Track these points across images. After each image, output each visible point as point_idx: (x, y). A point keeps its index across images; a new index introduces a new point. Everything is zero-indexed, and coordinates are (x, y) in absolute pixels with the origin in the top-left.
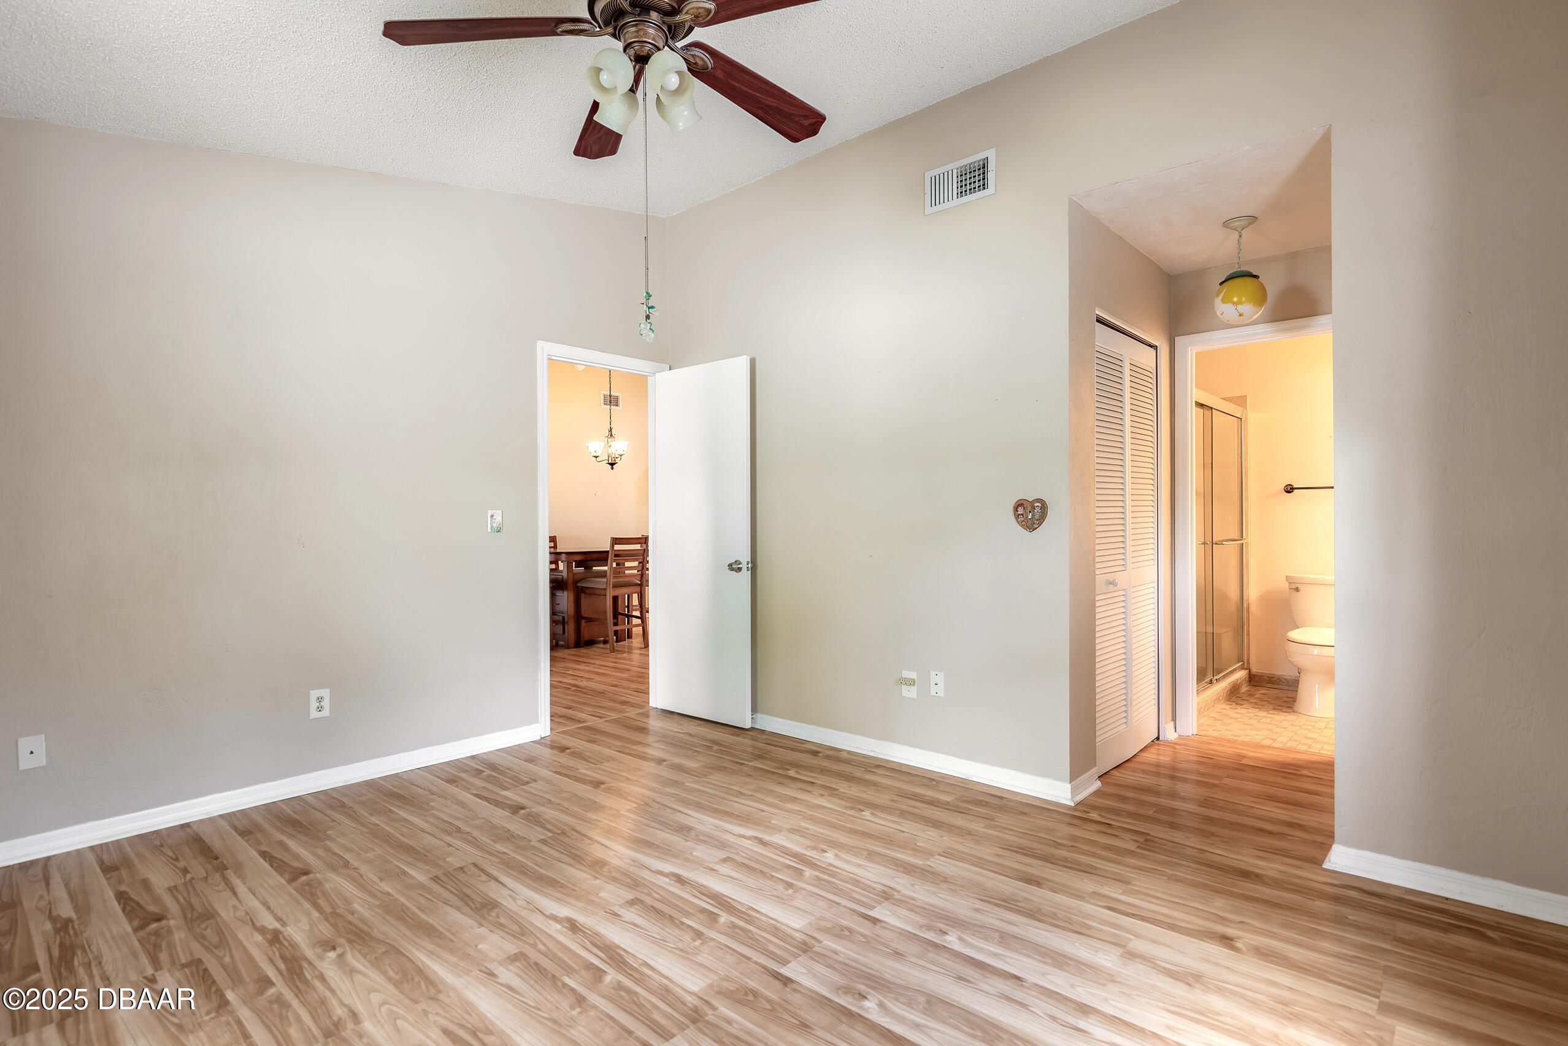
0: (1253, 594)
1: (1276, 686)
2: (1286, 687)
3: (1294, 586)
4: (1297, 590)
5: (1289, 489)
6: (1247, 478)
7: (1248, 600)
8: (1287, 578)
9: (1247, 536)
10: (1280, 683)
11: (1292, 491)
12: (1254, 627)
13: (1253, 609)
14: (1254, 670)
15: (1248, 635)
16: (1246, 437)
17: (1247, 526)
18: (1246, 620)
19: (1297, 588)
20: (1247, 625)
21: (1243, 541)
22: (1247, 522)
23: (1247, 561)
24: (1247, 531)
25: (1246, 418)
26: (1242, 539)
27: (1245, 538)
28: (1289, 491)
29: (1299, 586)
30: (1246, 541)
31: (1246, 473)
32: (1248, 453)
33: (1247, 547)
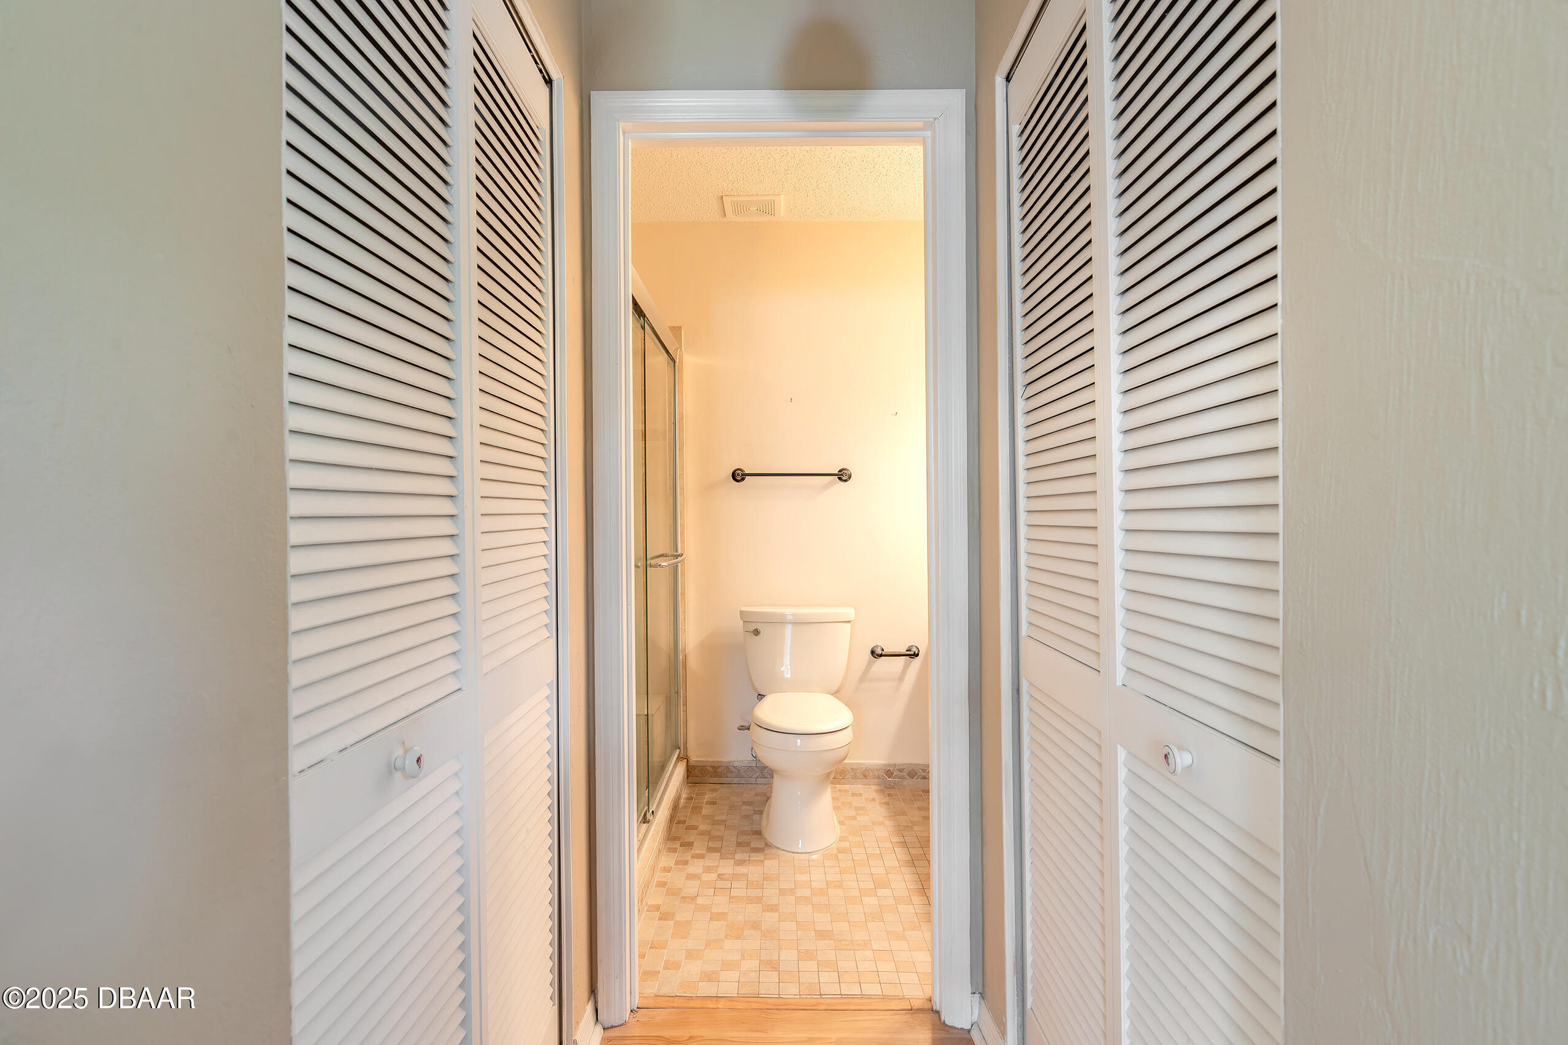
0: (692, 637)
1: (724, 780)
2: (736, 780)
3: (752, 627)
4: (756, 632)
5: (738, 476)
6: (682, 456)
7: (684, 649)
8: (743, 614)
9: (683, 548)
10: (728, 775)
11: (743, 479)
12: (693, 692)
13: (693, 663)
14: (694, 758)
15: (685, 704)
16: (681, 393)
17: (683, 533)
18: (683, 681)
19: (757, 630)
20: (684, 688)
21: (677, 558)
22: (683, 526)
23: (683, 588)
24: (683, 542)
25: (681, 362)
26: (675, 553)
27: (680, 551)
28: (739, 478)
29: (759, 627)
30: (680, 559)
31: (681, 449)
32: (684, 419)
33: (683, 566)
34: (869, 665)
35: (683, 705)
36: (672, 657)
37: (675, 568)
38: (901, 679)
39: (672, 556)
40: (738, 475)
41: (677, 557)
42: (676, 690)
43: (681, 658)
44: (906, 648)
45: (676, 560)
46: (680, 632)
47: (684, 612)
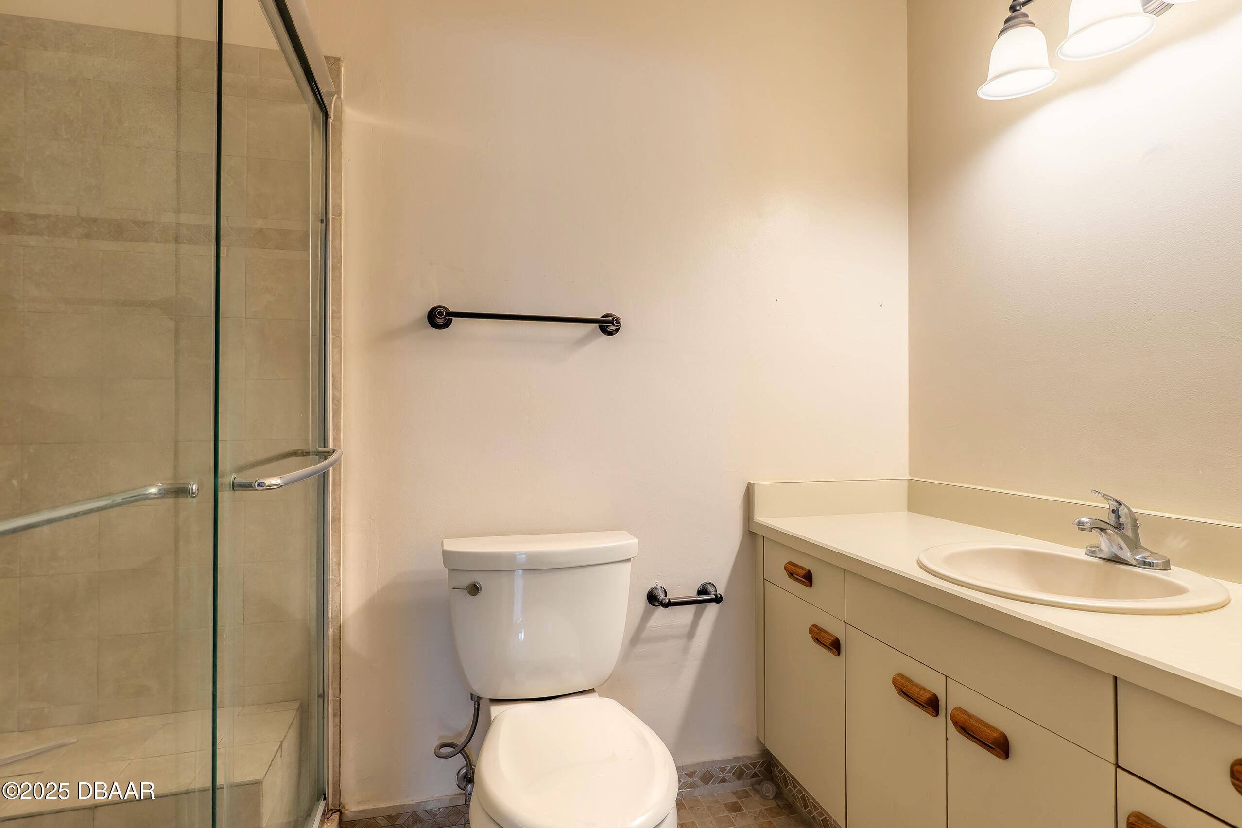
3: (466, 580)
4: (474, 588)
5: (439, 317)
6: (337, 280)
7: (338, 617)
8: (448, 556)
9: (337, 439)
11: (446, 325)
13: (353, 638)
14: (352, 809)
15: (338, 713)
16: (338, 170)
17: (337, 413)
18: (334, 672)
19: (475, 586)
20: (336, 685)
21: (325, 459)
22: (337, 402)
23: (337, 508)
24: (337, 427)
25: (339, 119)
26: (321, 449)
27: (331, 445)
28: (440, 321)
29: (480, 580)
30: (331, 459)
31: (337, 268)
32: (343, 212)
33: (337, 471)
34: (646, 617)
35: (334, 715)
36: (314, 633)
37: (323, 476)
38: (691, 634)
39: (315, 453)
40: (440, 313)
41: (325, 455)
42: (321, 691)
43: (331, 631)
44: (698, 586)
45: (324, 463)
46: (331, 586)
47: (338, 552)
